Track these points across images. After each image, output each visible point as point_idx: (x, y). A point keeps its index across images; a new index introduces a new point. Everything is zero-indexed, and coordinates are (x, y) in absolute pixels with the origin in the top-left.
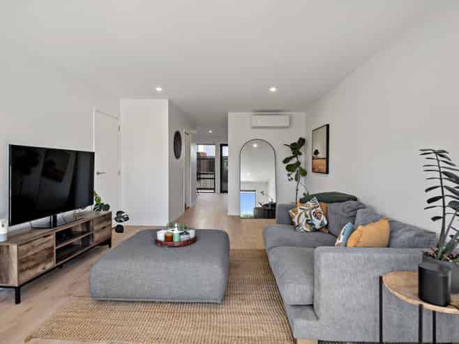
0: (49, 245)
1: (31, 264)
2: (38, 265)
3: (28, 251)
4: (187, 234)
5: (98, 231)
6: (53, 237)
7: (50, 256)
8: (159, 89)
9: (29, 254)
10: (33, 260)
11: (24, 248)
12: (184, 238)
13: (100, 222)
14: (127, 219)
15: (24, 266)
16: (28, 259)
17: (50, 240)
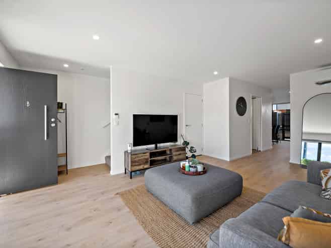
0: (146, 157)
1: (137, 164)
2: (140, 165)
3: (135, 158)
4: (195, 167)
5: (176, 155)
6: (148, 154)
7: (146, 162)
8: (216, 73)
9: (136, 159)
10: (137, 162)
11: (134, 156)
12: (192, 170)
13: (177, 151)
14: (195, 152)
15: (134, 164)
16: (135, 162)
17: (146, 155)
